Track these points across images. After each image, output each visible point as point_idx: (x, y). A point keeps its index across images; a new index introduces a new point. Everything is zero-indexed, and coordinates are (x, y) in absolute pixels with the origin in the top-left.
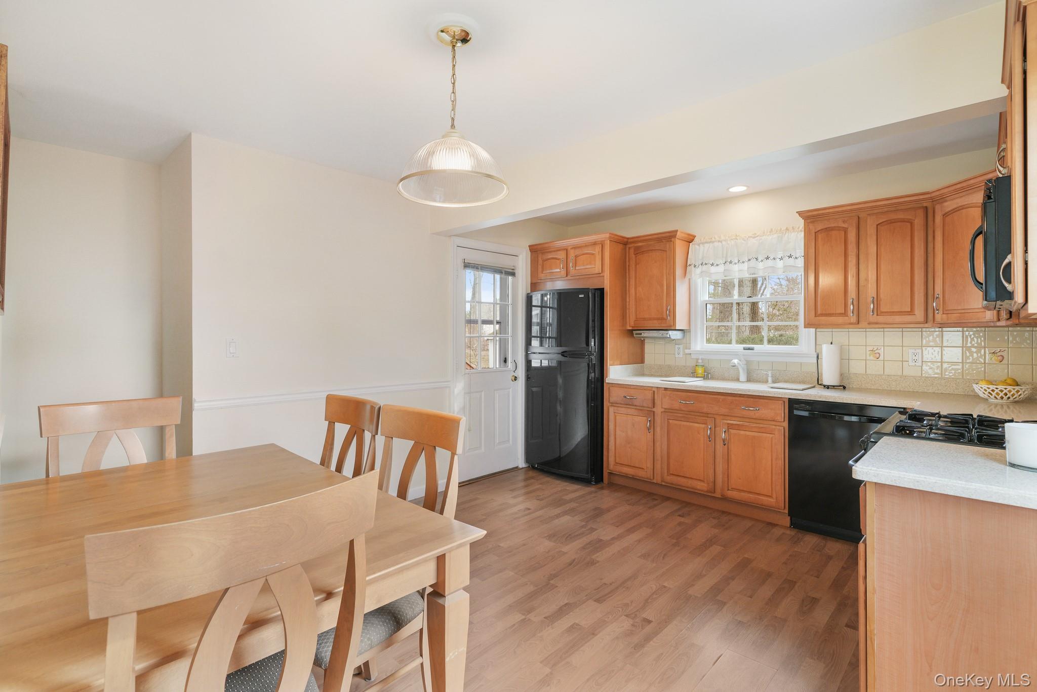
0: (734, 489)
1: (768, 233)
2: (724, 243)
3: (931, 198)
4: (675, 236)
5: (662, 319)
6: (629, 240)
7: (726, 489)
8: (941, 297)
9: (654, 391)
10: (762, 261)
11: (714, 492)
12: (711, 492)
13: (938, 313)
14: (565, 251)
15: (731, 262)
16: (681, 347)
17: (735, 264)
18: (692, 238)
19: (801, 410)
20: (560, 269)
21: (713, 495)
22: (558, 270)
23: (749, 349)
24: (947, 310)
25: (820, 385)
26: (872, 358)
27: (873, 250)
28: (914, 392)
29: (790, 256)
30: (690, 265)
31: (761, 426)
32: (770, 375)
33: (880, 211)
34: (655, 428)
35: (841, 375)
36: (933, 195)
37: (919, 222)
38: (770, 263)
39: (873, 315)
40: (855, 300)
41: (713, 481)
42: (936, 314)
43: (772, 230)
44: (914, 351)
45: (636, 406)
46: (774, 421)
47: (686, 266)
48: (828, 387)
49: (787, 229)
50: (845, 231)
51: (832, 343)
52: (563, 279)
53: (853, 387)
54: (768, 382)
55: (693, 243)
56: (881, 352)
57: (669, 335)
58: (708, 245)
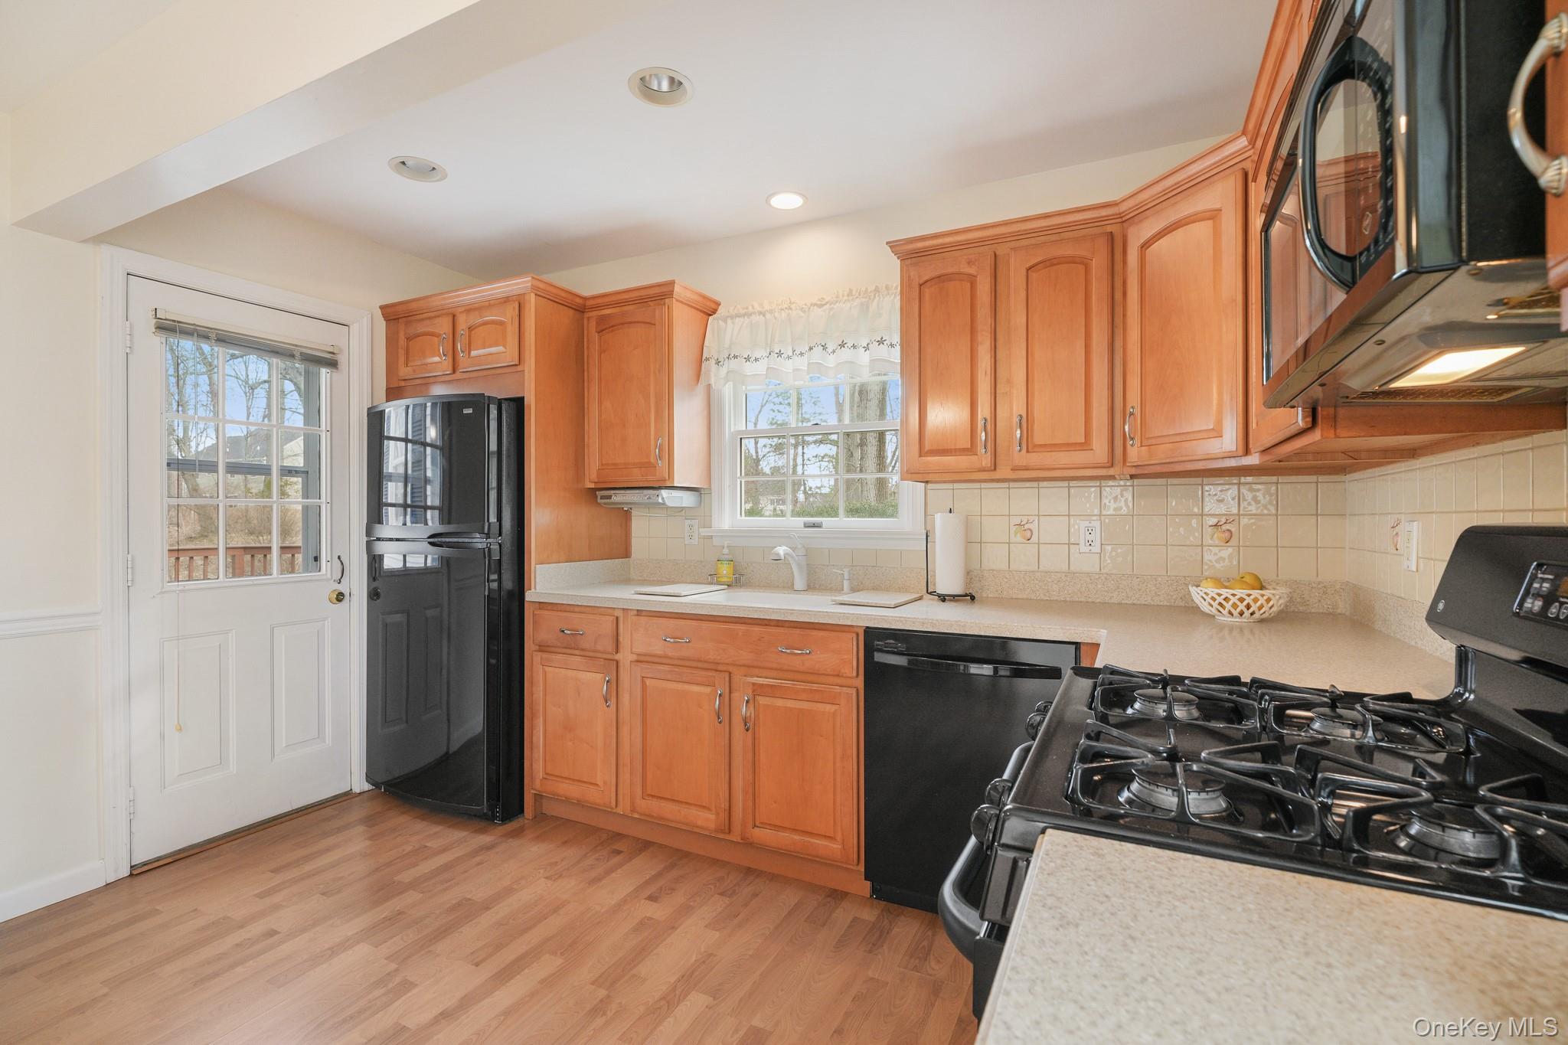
0: (766, 824)
1: (845, 298)
2: (768, 316)
3: (1120, 215)
4: (669, 294)
5: (649, 466)
6: (589, 303)
7: (750, 825)
8: (1137, 411)
9: (617, 618)
10: (834, 352)
11: (730, 831)
12: (722, 832)
13: (1132, 445)
14: (451, 318)
15: (780, 354)
16: (695, 523)
17: (789, 358)
18: (713, 306)
19: (888, 652)
20: (440, 356)
21: (727, 837)
22: (437, 359)
23: (814, 526)
24: (1148, 438)
25: (930, 593)
26: (1019, 538)
27: (1020, 319)
28: (1087, 602)
29: (881, 342)
30: (707, 359)
31: (815, 686)
32: (846, 577)
33: (1033, 241)
34: (620, 697)
35: (968, 573)
36: (1124, 207)
37: (1099, 263)
38: (846, 354)
39: (1020, 451)
40: (989, 420)
41: (727, 808)
42: (1128, 446)
43: (851, 290)
44: (1087, 524)
45: (583, 650)
46: (838, 676)
47: (700, 360)
48: (943, 598)
49: (877, 290)
50: (972, 280)
51: (951, 512)
52: (447, 378)
53: (988, 597)
54: (843, 590)
55: (715, 316)
56: (1034, 527)
57: (663, 499)
58: (742, 319)
